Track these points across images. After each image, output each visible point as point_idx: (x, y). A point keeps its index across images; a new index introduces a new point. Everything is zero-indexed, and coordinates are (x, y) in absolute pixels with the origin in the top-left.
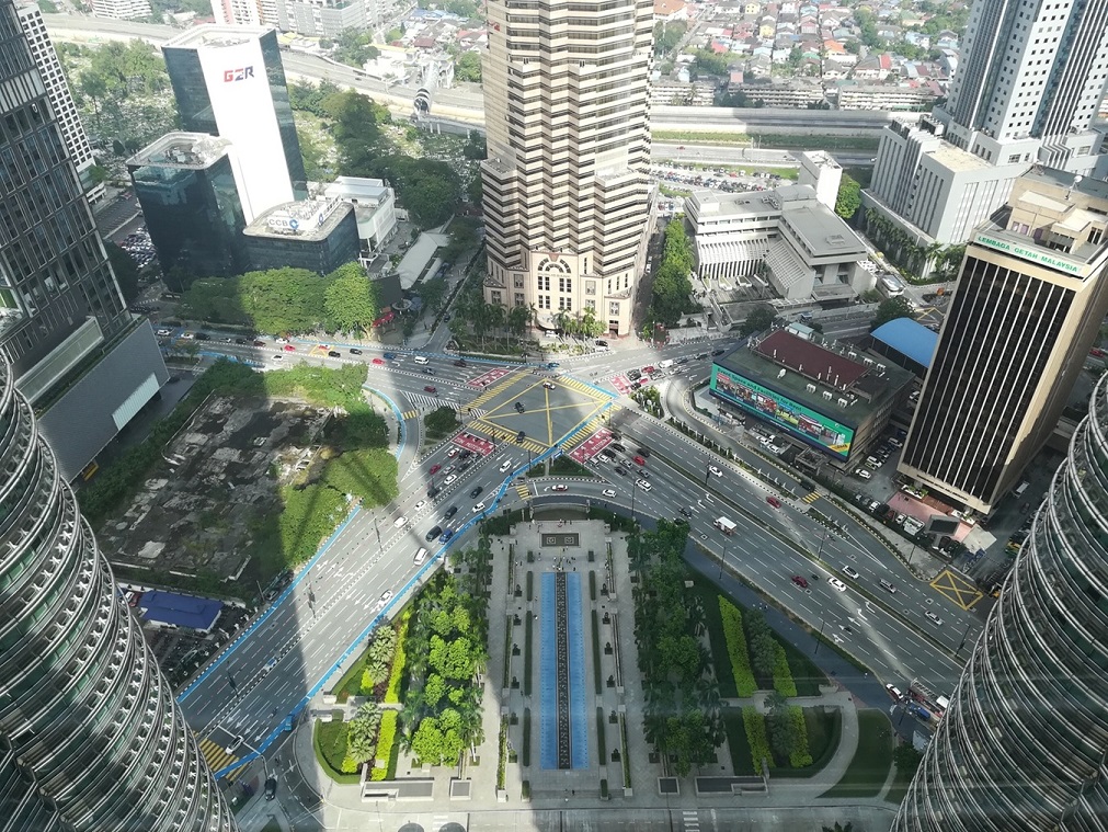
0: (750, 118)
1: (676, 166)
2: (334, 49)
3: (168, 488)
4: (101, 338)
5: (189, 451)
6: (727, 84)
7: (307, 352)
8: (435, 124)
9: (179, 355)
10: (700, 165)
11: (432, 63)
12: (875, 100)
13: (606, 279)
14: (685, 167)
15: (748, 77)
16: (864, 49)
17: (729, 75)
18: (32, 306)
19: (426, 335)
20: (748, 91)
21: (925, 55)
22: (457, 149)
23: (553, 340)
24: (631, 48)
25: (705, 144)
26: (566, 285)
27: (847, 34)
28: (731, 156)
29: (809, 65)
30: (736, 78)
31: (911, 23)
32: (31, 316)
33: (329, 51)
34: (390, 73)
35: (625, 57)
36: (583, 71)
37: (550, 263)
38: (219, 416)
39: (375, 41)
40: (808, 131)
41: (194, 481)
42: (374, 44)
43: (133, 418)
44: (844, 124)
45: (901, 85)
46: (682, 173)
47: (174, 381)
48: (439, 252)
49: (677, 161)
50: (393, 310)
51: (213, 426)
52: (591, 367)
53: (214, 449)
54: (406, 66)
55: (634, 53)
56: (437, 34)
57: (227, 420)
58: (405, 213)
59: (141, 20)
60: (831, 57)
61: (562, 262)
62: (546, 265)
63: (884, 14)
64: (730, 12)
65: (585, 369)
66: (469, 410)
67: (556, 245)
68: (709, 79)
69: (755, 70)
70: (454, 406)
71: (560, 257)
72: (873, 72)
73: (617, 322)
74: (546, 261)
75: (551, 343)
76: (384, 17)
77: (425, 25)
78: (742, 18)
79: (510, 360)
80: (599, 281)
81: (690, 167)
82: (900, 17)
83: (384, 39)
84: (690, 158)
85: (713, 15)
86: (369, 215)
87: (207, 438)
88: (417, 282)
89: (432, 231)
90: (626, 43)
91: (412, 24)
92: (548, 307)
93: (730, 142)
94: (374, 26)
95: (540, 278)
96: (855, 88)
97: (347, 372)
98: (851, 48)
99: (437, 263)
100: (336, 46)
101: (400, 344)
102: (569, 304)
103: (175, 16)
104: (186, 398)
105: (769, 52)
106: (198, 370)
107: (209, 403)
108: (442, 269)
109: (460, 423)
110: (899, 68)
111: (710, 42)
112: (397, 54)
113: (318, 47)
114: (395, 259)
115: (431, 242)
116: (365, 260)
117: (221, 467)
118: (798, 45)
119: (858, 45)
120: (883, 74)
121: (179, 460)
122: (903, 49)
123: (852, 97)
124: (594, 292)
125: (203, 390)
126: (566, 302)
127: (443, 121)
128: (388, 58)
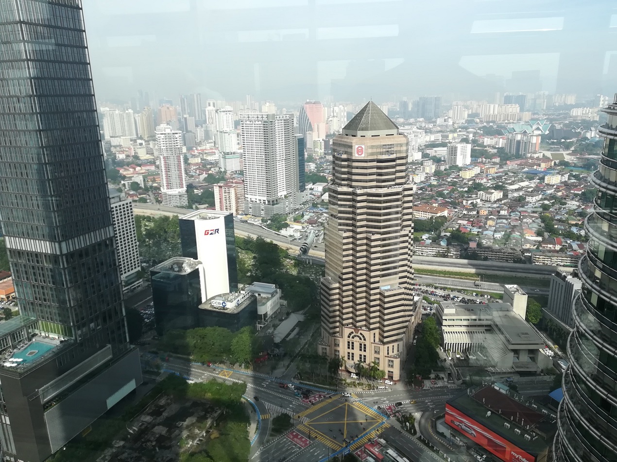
0: (480, 265)
1: (436, 288)
2: (268, 223)
3: (124, 447)
4: (111, 356)
5: (141, 426)
6: (467, 248)
7: (218, 374)
8: (309, 260)
9: (151, 370)
10: (450, 288)
11: (312, 231)
12: (552, 261)
13: (386, 346)
14: (441, 289)
15: (479, 245)
16: (546, 235)
17: (469, 244)
18: (80, 337)
19: (283, 370)
20: (479, 252)
21: (583, 239)
22: (318, 272)
23: (354, 379)
24: (399, 228)
25: (454, 278)
26: (363, 347)
27: (537, 226)
28: (468, 285)
29: (514, 241)
30: (473, 245)
31: (574, 222)
32: (78, 341)
33: (265, 224)
34: (292, 235)
35: (396, 231)
36: (373, 237)
37: (354, 334)
38: (162, 407)
39: (288, 220)
40: (514, 274)
41: (138, 445)
42: (288, 222)
43: (118, 403)
44: (534, 272)
45: (568, 253)
46: (440, 292)
47: (145, 384)
48: (299, 324)
49: (437, 285)
50: (268, 354)
51: (157, 413)
52: (375, 398)
53: (154, 426)
54: (300, 232)
55: (401, 230)
56: (319, 218)
57: (166, 409)
58: (285, 302)
59: (182, 207)
60: (527, 237)
61: (361, 334)
62: (352, 335)
63: (558, 217)
64: (471, 213)
65: (371, 399)
66: (299, 417)
67: (358, 324)
68: (458, 245)
69: (484, 242)
70: (291, 413)
71: (360, 332)
72: (551, 246)
73: (392, 372)
74: (352, 333)
75: (353, 381)
76: (295, 210)
77: (314, 214)
78: (478, 217)
79: (328, 389)
80: (381, 347)
81: (444, 289)
82: (567, 219)
83: (292, 220)
84: (443, 284)
85: (462, 215)
86: (265, 302)
87: (152, 418)
88: (284, 340)
89: (298, 312)
90: (397, 225)
91: (307, 213)
92: (353, 359)
93: (468, 277)
94: (289, 214)
95: (349, 342)
96: (541, 253)
97: (235, 387)
98: (539, 234)
99: (297, 330)
100: (269, 222)
101: (268, 374)
102: (365, 359)
103: (198, 206)
104: (148, 394)
105: (492, 233)
106: (159, 379)
107: (160, 398)
108: (298, 334)
109: (293, 425)
110: (567, 245)
111: (459, 227)
112: (298, 226)
113: (260, 222)
114: (275, 326)
115: (295, 318)
116: (259, 325)
117: (154, 437)
118: (509, 230)
119: (543, 232)
120: (558, 247)
121: (134, 430)
122: (569, 235)
123: (539, 258)
124: (379, 353)
125: (159, 391)
126: (363, 357)
127: (313, 258)
128: (292, 228)
